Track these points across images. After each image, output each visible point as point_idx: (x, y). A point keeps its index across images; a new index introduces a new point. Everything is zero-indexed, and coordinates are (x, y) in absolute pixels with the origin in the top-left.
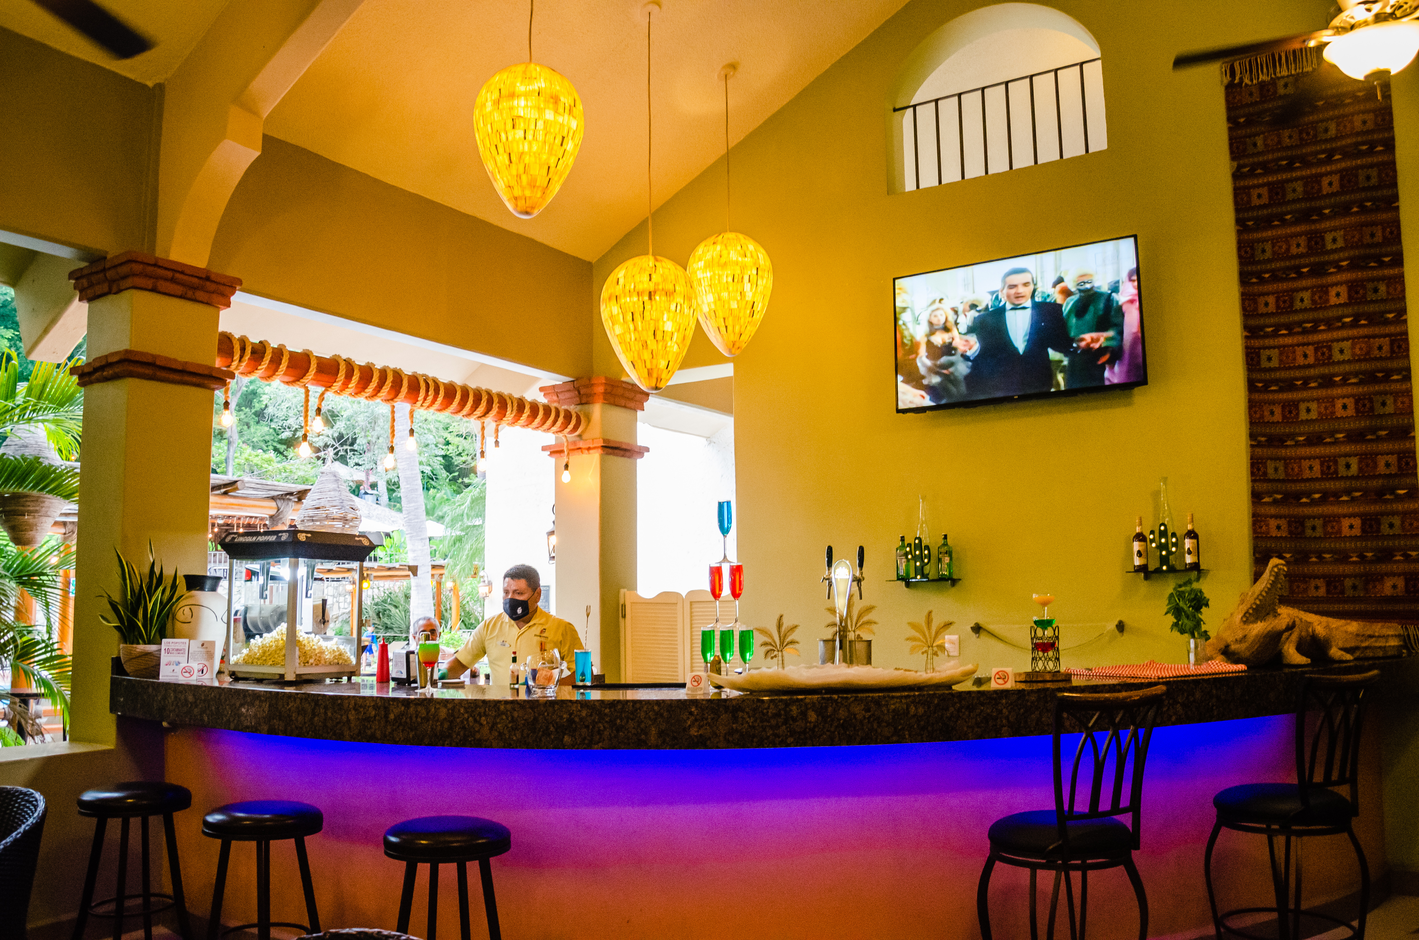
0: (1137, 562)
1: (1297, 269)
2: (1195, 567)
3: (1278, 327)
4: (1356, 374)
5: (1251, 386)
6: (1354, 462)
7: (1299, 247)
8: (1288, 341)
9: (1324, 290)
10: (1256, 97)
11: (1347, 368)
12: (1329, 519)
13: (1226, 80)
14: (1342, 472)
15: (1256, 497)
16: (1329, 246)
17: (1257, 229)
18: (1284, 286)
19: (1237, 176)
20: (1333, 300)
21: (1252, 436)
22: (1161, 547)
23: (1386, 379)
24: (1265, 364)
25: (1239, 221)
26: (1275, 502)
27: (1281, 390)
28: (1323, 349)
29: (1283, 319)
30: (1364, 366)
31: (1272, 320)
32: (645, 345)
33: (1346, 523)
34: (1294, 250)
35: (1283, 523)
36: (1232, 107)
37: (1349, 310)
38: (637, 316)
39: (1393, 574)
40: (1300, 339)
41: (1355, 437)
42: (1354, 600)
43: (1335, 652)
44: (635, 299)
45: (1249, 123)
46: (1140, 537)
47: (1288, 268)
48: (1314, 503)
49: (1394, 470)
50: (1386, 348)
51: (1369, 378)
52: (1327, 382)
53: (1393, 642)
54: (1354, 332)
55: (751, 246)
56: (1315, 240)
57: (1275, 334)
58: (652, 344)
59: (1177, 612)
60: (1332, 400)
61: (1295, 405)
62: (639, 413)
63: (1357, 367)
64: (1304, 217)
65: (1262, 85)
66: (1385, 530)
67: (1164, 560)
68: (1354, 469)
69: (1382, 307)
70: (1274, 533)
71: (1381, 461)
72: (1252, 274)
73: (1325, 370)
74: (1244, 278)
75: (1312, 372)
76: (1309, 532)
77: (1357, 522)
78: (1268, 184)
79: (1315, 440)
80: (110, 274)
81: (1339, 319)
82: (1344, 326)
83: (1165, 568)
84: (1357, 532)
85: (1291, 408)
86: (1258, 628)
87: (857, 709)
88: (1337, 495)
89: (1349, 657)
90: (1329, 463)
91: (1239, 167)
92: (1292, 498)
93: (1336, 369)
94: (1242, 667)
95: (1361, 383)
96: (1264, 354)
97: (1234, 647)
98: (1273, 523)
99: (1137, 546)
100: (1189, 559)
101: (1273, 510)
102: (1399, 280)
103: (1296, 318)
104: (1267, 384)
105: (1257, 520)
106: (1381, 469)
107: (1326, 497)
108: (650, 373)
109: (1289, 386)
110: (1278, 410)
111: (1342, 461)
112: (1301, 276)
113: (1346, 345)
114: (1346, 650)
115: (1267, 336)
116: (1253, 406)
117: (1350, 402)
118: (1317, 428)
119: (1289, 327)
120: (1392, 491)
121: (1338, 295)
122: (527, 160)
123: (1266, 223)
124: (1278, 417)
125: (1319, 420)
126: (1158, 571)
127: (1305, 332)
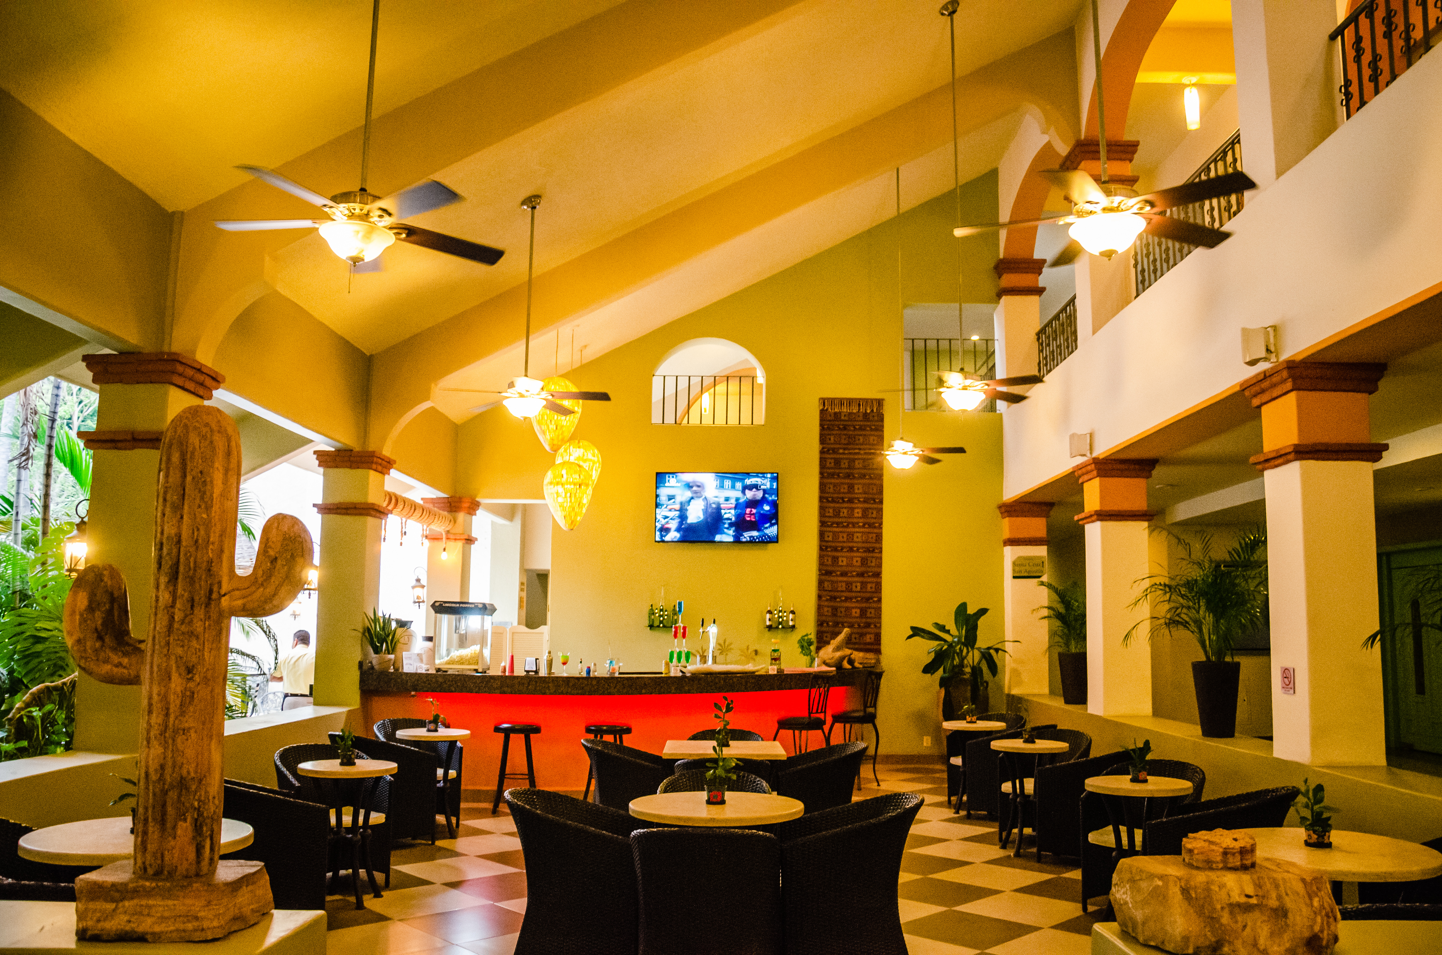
0: (768, 623)
1: (843, 498)
2: (793, 627)
3: (833, 523)
4: (863, 548)
5: (821, 549)
6: (859, 584)
7: (844, 489)
8: (837, 530)
9: (853, 509)
10: (832, 418)
11: (860, 545)
12: (847, 609)
13: (821, 408)
14: (854, 589)
15: (820, 597)
16: (856, 491)
17: (828, 478)
18: (837, 505)
19: (822, 452)
20: (856, 515)
21: (820, 570)
22: (779, 617)
23: (873, 551)
24: (826, 539)
25: (821, 473)
26: (827, 600)
27: (832, 551)
28: (850, 535)
29: (836, 520)
30: (866, 545)
31: (831, 520)
32: (574, 509)
33: (854, 611)
34: (842, 490)
35: (830, 609)
36: (822, 420)
37: (862, 520)
38: (573, 496)
39: (869, 633)
40: (841, 529)
41: (861, 575)
42: (855, 644)
43: (857, 665)
44: (572, 486)
45: (828, 428)
46: (770, 612)
47: (838, 498)
48: (842, 601)
49: (873, 590)
50: (874, 538)
51: (868, 550)
52: (851, 549)
53: (873, 661)
54: (862, 530)
55: (596, 451)
56: (851, 487)
57: (831, 526)
58: (577, 509)
59: (802, 647)
60: (852, 558)
61: (837, 558)
62: (474, 517)
63: (863, 545)
64: (848, 476)
65: (835, 413)
66: (868, 615)
67: (780, 623)
68: (859, 588)
69: (875, 521)
70: (826, 613)
71: (869, 586)
72: (824, 498)
73: (851, 545)
74: (821, 499)
75: (845, 545)
76: (839, 614)
77: (858, 611)
78: (834, 459)
79: (844, 574)
80: (352, 459)
81: (858, 523)
82: (859, 527)
83: (780, 626)
84: (857, 615)
85: (835, 559)
86: (838, 654)
87: (735, 680)
88: (851, 598)
89: (861, 666)
90: (849, 584)
91: (823, 448)
92: (833, 598)
93: (855, 545)
94: (834, 669)
95: (865, 552)
96: (826, 534)
97: (827, 661)
98: (826, 609)
99: (768, 616)
100: (791, 623)
101: (826, 603)
102: (881, 510)
103: (840, 520)
104: (827, 547)
105: (819, 608)
106: (869, 589)
107: (847, 599)
108: (572, 522)
109: (835, 549)
110: (830, 559)
111: (854, 585)
112: (844, 501)
113: (859, 535)
114: (861, 664)
115: (828, 526)
116: (821, 557)
117: (859, 559)
118: (844, 569)
119: (838, 523)
120: (872, 598)
121: (858, 513)
122: (564, 429)
123: (832, 475)
124: (830, 562)
125: (847, 566)
126: (777, 628)
127: (844, 527)
